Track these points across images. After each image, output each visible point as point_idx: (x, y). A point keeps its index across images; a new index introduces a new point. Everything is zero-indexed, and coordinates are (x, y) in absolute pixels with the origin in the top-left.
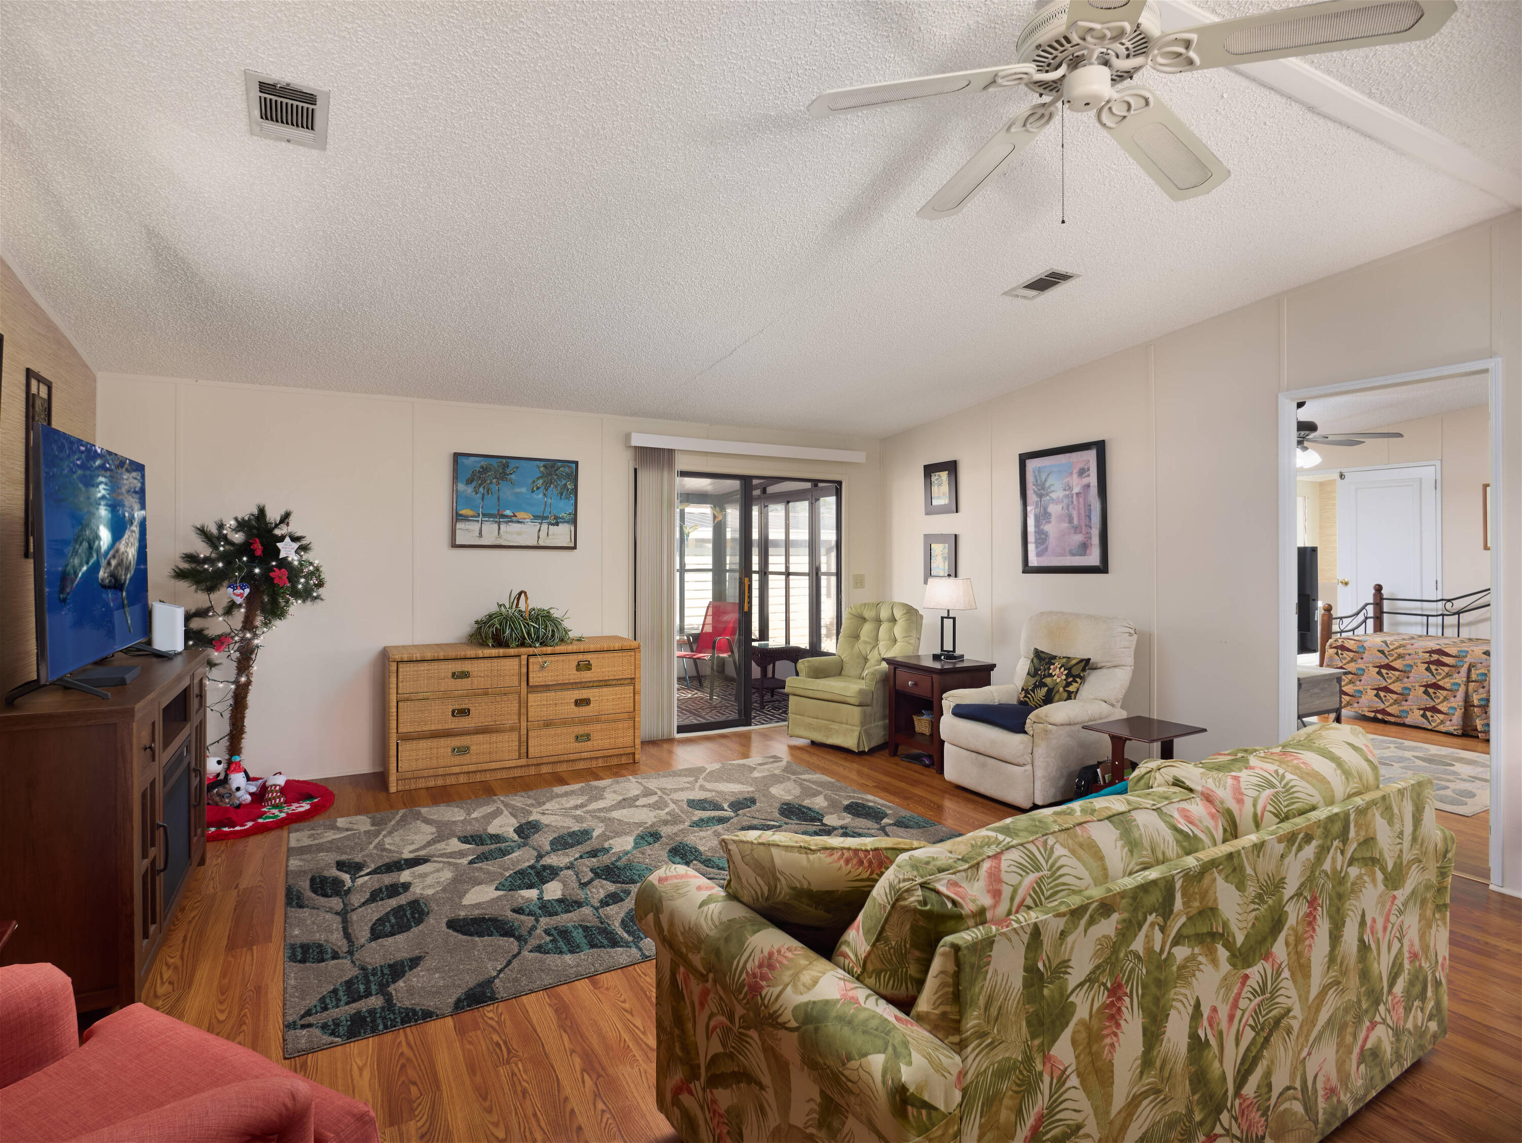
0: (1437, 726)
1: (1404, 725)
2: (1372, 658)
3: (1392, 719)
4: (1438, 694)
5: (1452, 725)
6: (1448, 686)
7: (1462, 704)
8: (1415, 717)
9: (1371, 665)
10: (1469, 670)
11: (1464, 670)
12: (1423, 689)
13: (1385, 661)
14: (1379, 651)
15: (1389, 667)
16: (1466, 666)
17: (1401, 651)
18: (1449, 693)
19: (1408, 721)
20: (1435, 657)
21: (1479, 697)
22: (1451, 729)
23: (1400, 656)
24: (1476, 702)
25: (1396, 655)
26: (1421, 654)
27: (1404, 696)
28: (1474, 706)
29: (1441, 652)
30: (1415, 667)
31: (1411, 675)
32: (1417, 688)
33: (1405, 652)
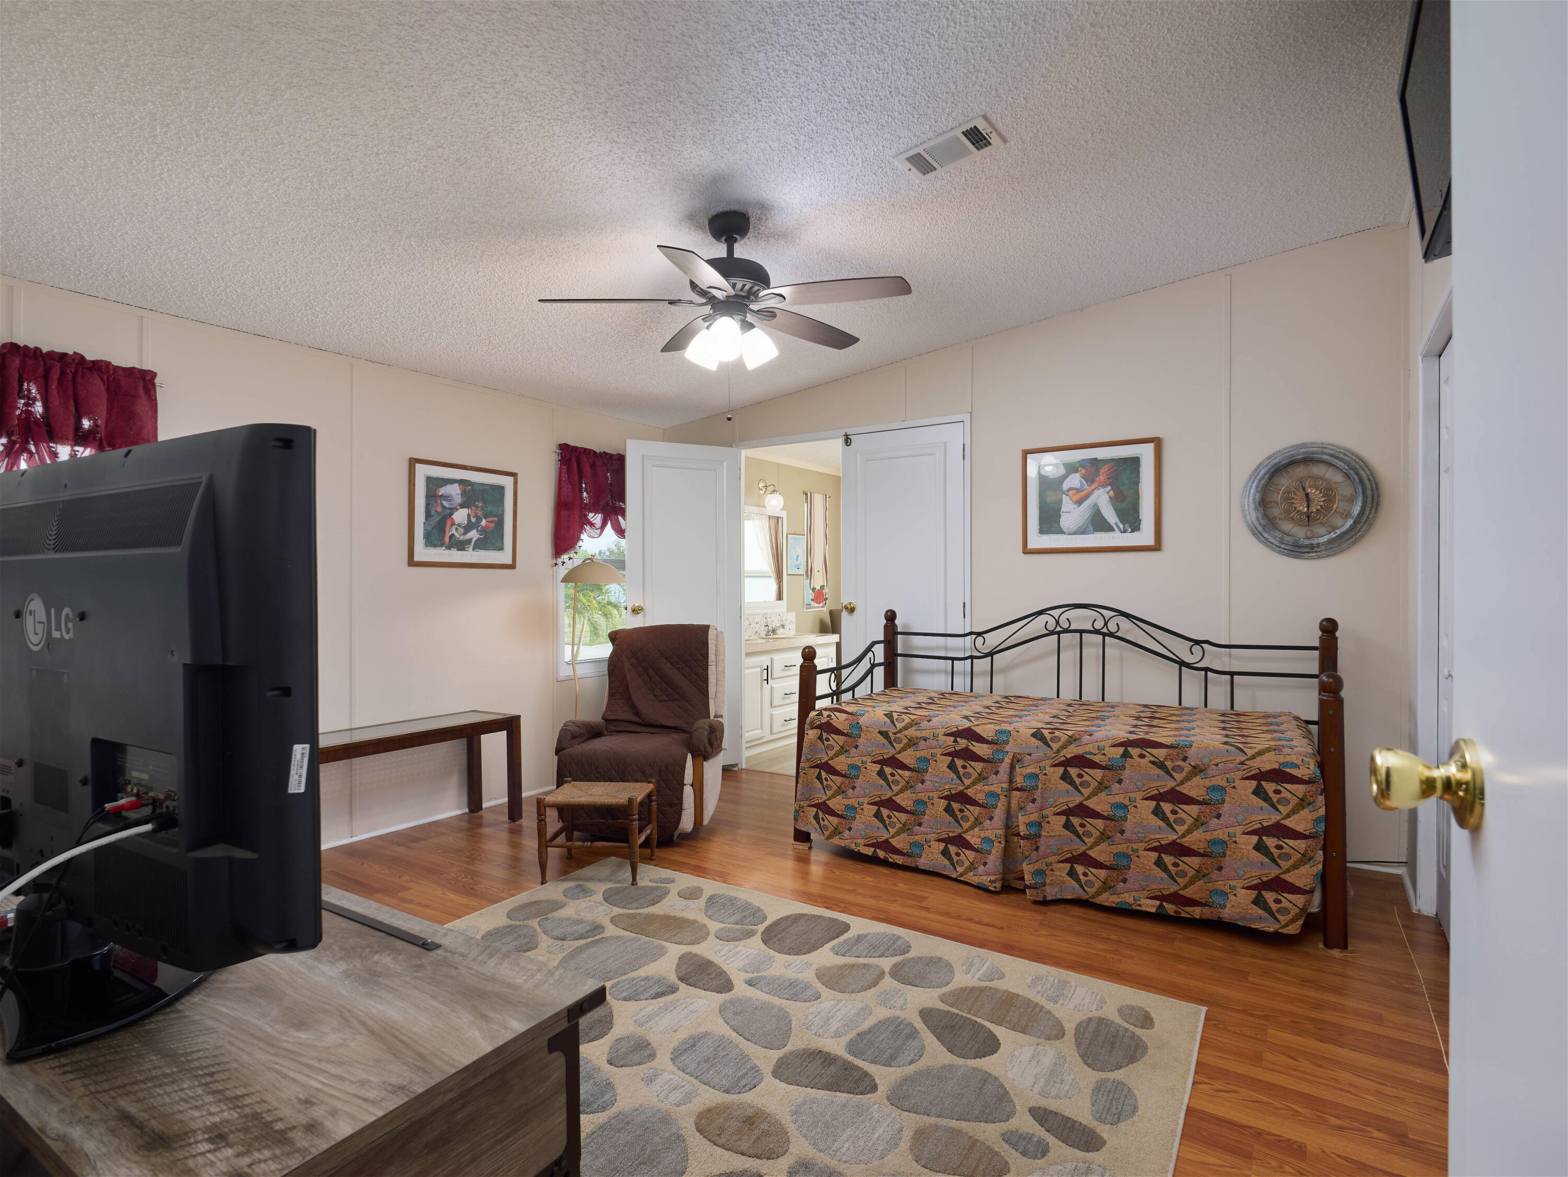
0: (965, 873)
1: (916, 870)
2: (871, 744)
3: (899, 860)
4: (967, 813)
5: (988, 874)
6: (980, 797)
7: (1001, 832)
8: (931, 857)
9: (868, 759)
10: (1012, 767)
11: (1004, 767)
12: (944, 803)
13: (889, 752)
14: (881, 733)
15: (894, 762)
16: (1007, 760)
17: (912, 732)
18: (983, 811)
19: (923, 862)
20: (963, 743)
21: (1027, 819)
22: (985, 880)
23: (912, 743)
24: (1022, 830)
25: (905, 741)
26: (942, 738)
27: (916, 814)
28: (1018, 835)
29: (970, 734)
30: (932, 763)
31: (927, 777)
32: (936, 801)
33: (919, 734)
